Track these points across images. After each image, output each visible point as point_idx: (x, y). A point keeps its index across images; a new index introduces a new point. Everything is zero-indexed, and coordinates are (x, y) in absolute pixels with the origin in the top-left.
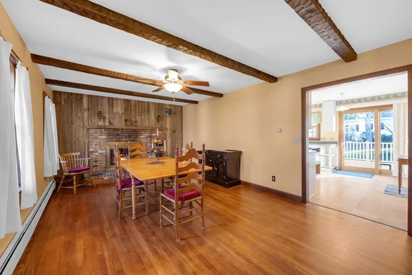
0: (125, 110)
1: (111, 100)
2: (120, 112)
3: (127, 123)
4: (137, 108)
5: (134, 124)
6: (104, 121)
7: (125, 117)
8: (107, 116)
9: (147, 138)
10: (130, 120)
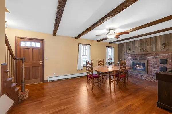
0: (140, 45)
1: (134, 42)
2: (138, 46)
3: (141, 51)
4: (147, 43)
5: (145, 51)
6: (131, 51)
7: (140, 48)
8: (132, 49)
9: (153, 58)
10: (143, 49)
